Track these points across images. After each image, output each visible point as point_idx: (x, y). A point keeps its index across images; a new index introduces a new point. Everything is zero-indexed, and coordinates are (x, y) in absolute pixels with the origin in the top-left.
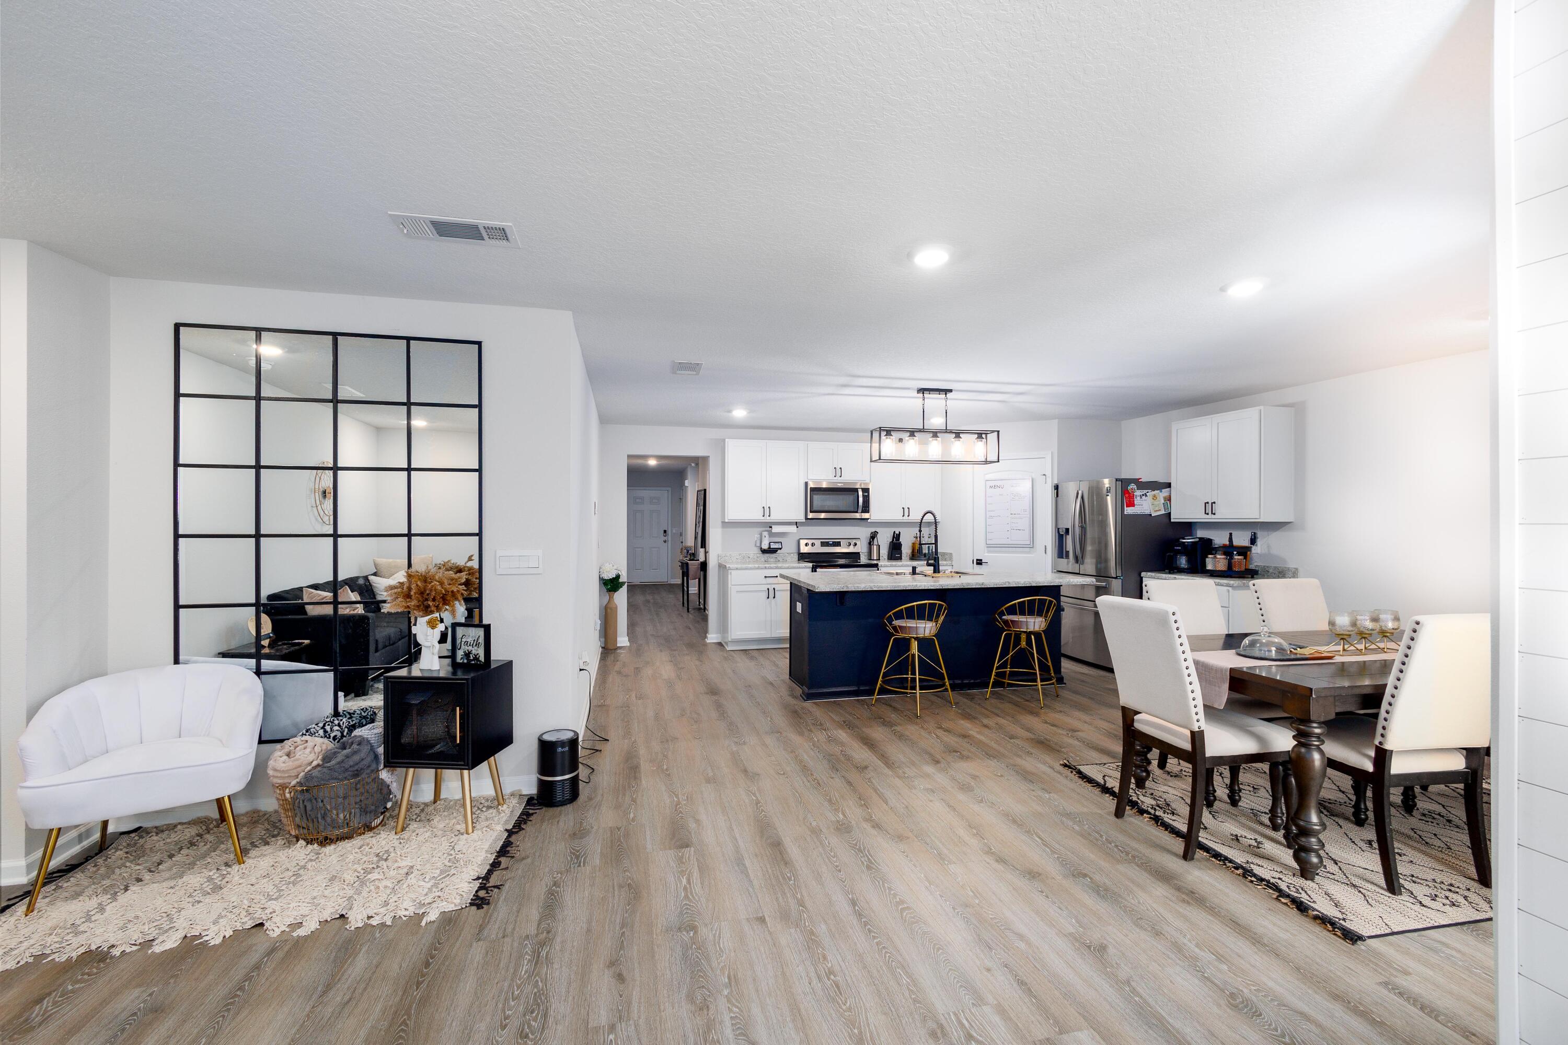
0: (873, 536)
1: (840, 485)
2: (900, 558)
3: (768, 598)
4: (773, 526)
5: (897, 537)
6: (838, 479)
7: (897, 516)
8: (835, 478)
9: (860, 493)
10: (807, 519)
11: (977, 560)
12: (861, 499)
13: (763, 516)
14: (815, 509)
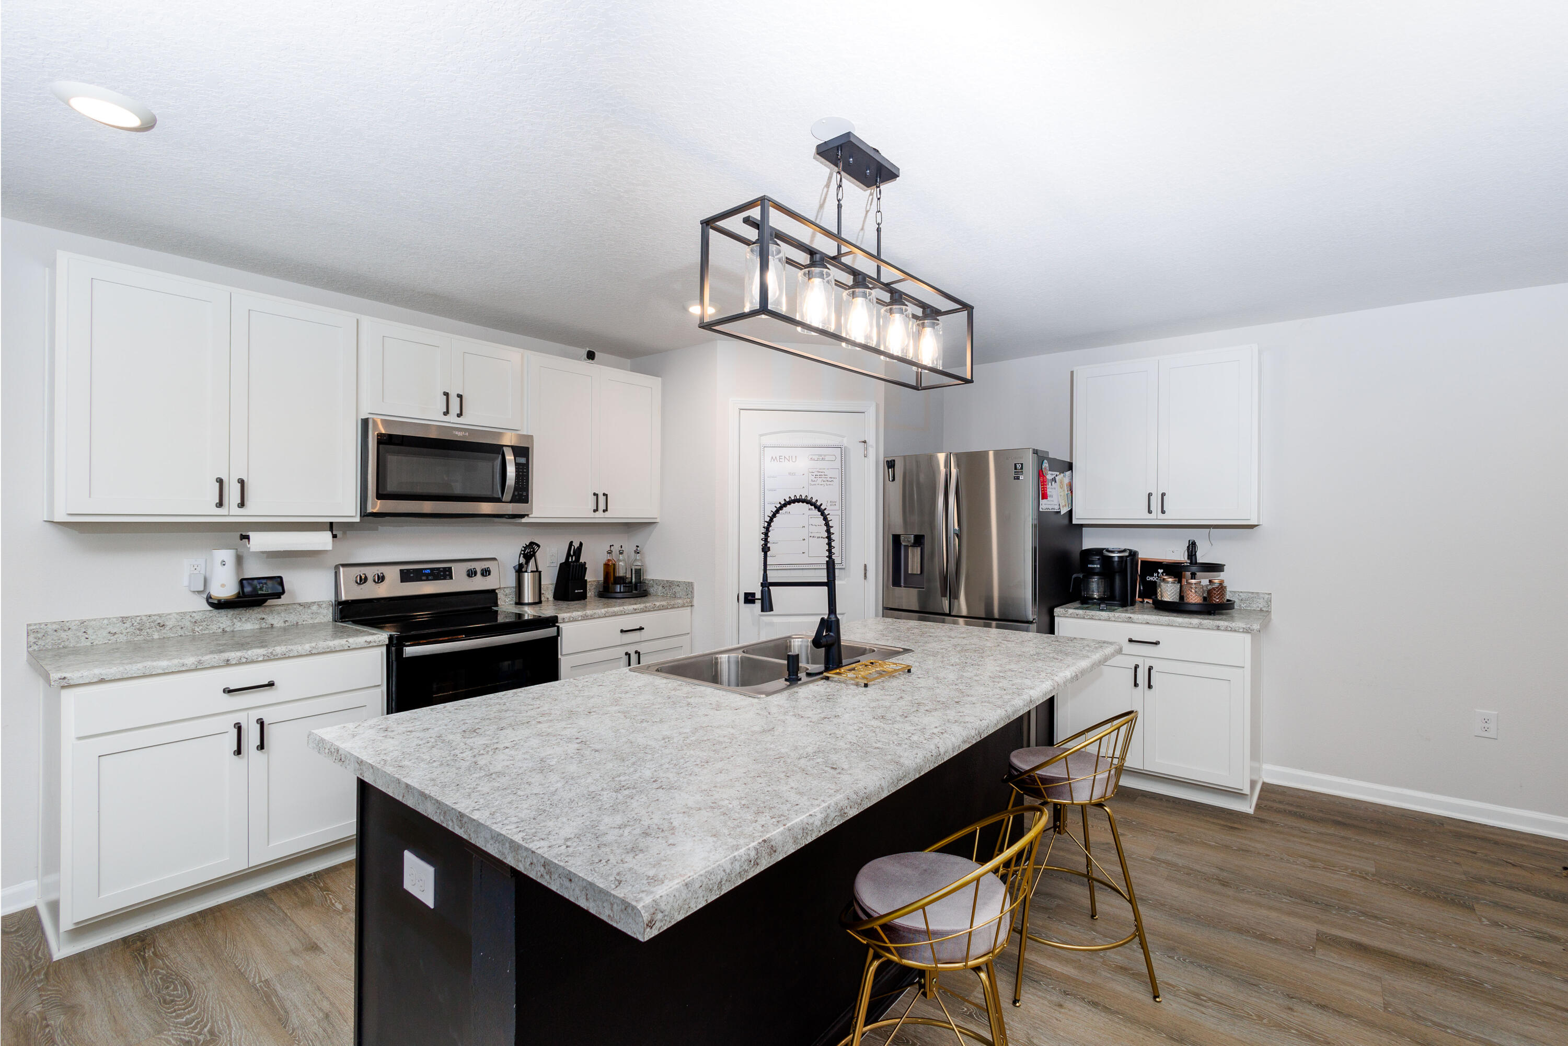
0: (529, 552)
1: (459, 436)
2: (583, 597)
3: (238, 752)
4: (252, 535)
5: (575, 552)
6: (452, 419)
7: (583, 511)
8: (446, 418)
9: (510, 457)
10: (365, 514)
11: (746, 595)
12: (511, 471)
13: (220, 504)
14: (391, 487)
